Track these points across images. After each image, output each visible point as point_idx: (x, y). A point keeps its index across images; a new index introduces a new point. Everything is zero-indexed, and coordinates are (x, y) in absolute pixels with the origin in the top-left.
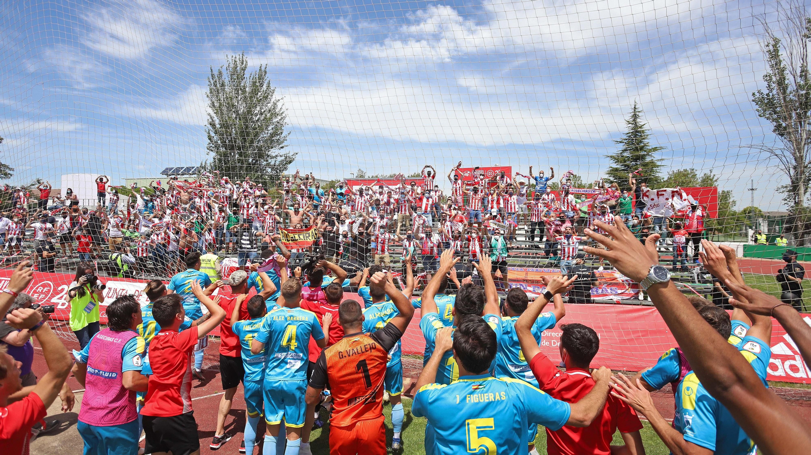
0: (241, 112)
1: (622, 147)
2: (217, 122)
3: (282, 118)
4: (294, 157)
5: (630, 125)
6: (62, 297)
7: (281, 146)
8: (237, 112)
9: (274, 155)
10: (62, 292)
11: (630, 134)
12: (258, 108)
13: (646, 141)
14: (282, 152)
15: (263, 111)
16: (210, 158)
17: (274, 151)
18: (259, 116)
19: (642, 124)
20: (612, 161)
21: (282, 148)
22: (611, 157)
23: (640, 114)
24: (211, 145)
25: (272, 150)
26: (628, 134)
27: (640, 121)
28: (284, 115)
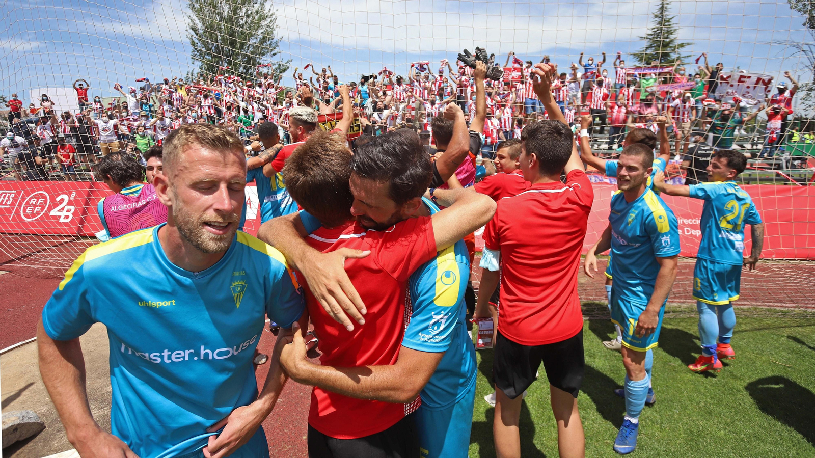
0: (225, 14)
1: (646, 43)
2: (199, 25)
3: (271, 21)
4: (288, 65)
5: (657, 19)
6: (63, 209)
7: (273, 53)
8: (220, 14)
9: (266, 63)
10: (61, 204)
11: (656, 30)
12: (244, 10)
13: (672, 37)
14: (275, 60)
15: (249, 12)
16: (196, 68)
17: (266, 59)
18: (245, 19)
19: (669, 17)
20: (634, 59)
21: (275, 54)
22: (634, 55)
23: (668, 6)
24: (196, 53)
25: (263, 58)
26: (653, 29)
27: (668, 14)
28: (273, 17)
